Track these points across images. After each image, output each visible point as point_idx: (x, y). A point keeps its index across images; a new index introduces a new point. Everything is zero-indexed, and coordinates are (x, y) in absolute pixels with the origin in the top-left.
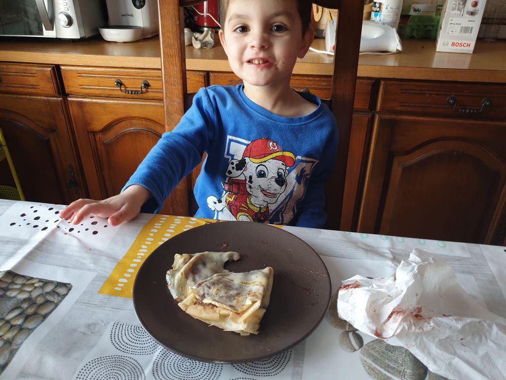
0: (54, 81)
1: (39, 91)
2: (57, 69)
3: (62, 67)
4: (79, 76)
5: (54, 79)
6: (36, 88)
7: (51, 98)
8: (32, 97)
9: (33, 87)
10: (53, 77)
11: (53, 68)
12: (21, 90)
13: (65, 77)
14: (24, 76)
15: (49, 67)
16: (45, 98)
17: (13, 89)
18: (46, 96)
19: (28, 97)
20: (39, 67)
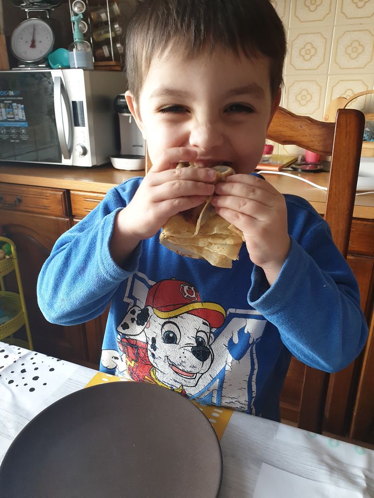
0: (64, 204)
1: (49, 212)
2: (67, 193)
3: (72, 192)
4: (85, 200)
5: (63, 201)
6: (47, 209)
7: (60, 218)
8: (44, 216)
9: (46, 208)
10: (63, 199)
11: (64, 192)
12: (36, 210)
13: (73, 200)
14: (40, 198)
15: (61, 191)
16: (55, 218)
17: (30, 209)
18: (56, 216)
19: (41, 216)
20: (53, 191)
